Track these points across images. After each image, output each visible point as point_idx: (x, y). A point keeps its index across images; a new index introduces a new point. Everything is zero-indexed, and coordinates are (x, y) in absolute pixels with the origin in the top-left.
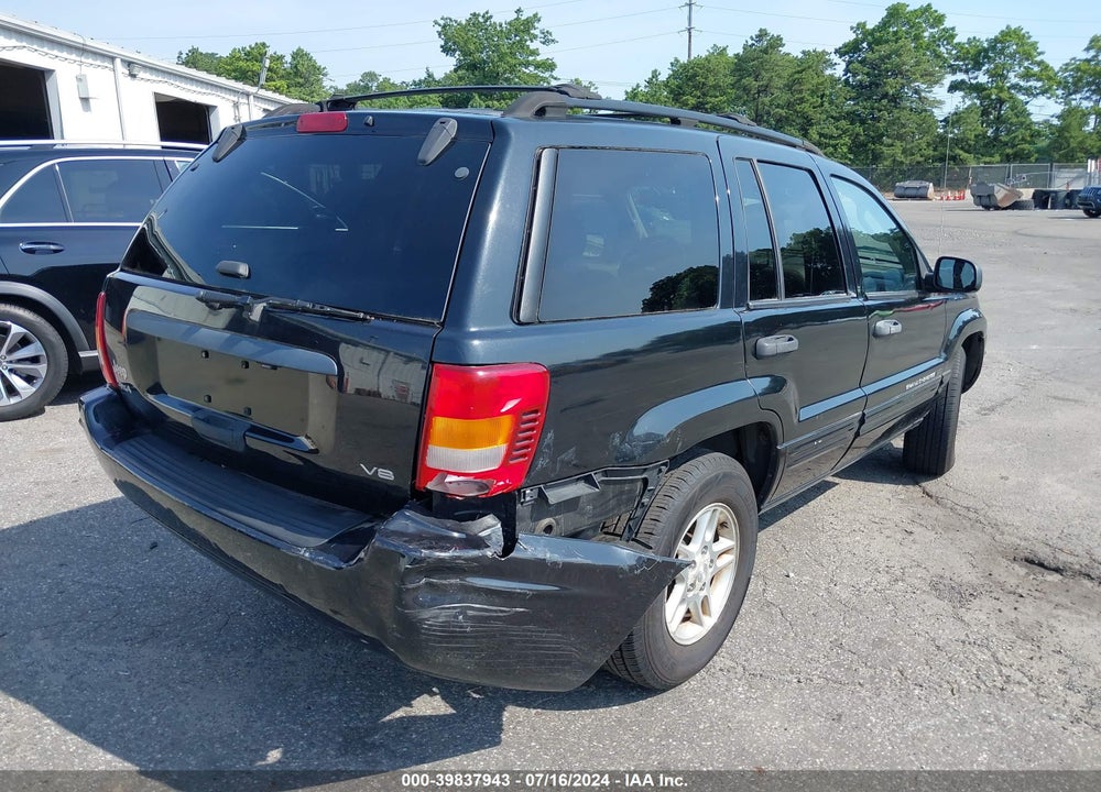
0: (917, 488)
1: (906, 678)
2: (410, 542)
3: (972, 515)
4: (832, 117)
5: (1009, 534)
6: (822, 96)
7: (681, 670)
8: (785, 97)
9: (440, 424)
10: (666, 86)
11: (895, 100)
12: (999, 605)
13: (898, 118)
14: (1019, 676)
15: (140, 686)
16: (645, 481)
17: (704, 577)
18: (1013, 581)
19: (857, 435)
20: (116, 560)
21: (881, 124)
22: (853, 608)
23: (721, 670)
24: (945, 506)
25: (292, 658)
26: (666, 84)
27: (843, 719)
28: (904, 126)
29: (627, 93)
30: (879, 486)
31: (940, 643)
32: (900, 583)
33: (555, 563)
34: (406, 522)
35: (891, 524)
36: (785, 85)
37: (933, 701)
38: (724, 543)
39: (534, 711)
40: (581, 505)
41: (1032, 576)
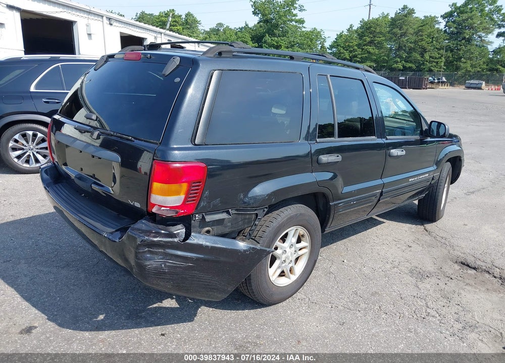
0: (422, 227)
1: (381, 310)
2: (141, 233)
3: (443, 241)
4: (437, 48)
5: (457, 251)
6: (433, 38)
7: (276, 298)
8: (414, 38)
9: (156, 185)
10: (356, 32)
11: (469, 41)
12: (438, 282)
13: (470, 49)
14: (434, 313)
15: (57, 285)
16: (257, 215)
17: (290, 258)
18: (451, 272)
19: (379, 200)
20: (62, 234)
21: (461, 52)
22: (369, 278)
23: (299, 299)
24: (432, 236)
25: (120, 279)
26: (356, 31)
27: (345, 324)
28: (472, 53)
29: (337, 35)
30: (404, 225)
31: (403, 296)
32: (395, 269)
33: (207, 247)
34: (143, 224)
35: (403, 242)
36: (414, 33)
37: (389, 320)
38: (303, 244)
39: (211, 309)
40: (225, 223)
41: (462, 270)
